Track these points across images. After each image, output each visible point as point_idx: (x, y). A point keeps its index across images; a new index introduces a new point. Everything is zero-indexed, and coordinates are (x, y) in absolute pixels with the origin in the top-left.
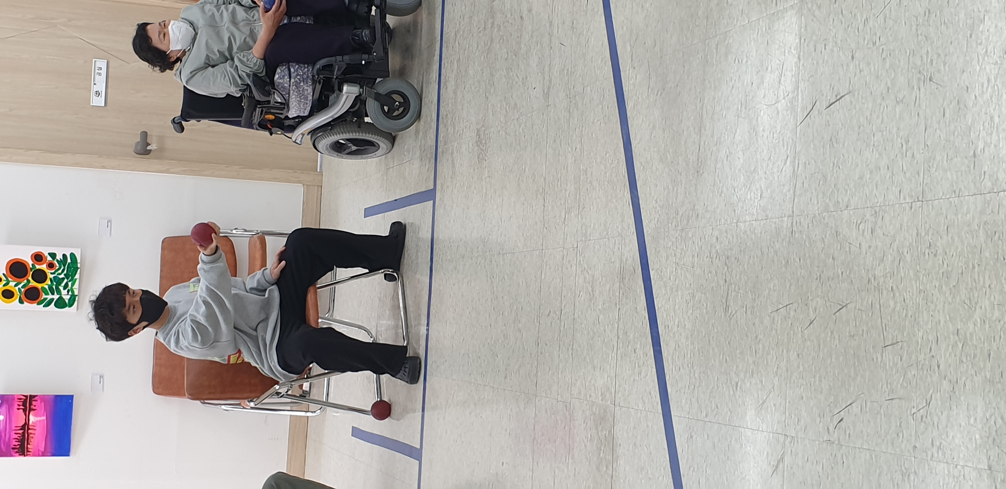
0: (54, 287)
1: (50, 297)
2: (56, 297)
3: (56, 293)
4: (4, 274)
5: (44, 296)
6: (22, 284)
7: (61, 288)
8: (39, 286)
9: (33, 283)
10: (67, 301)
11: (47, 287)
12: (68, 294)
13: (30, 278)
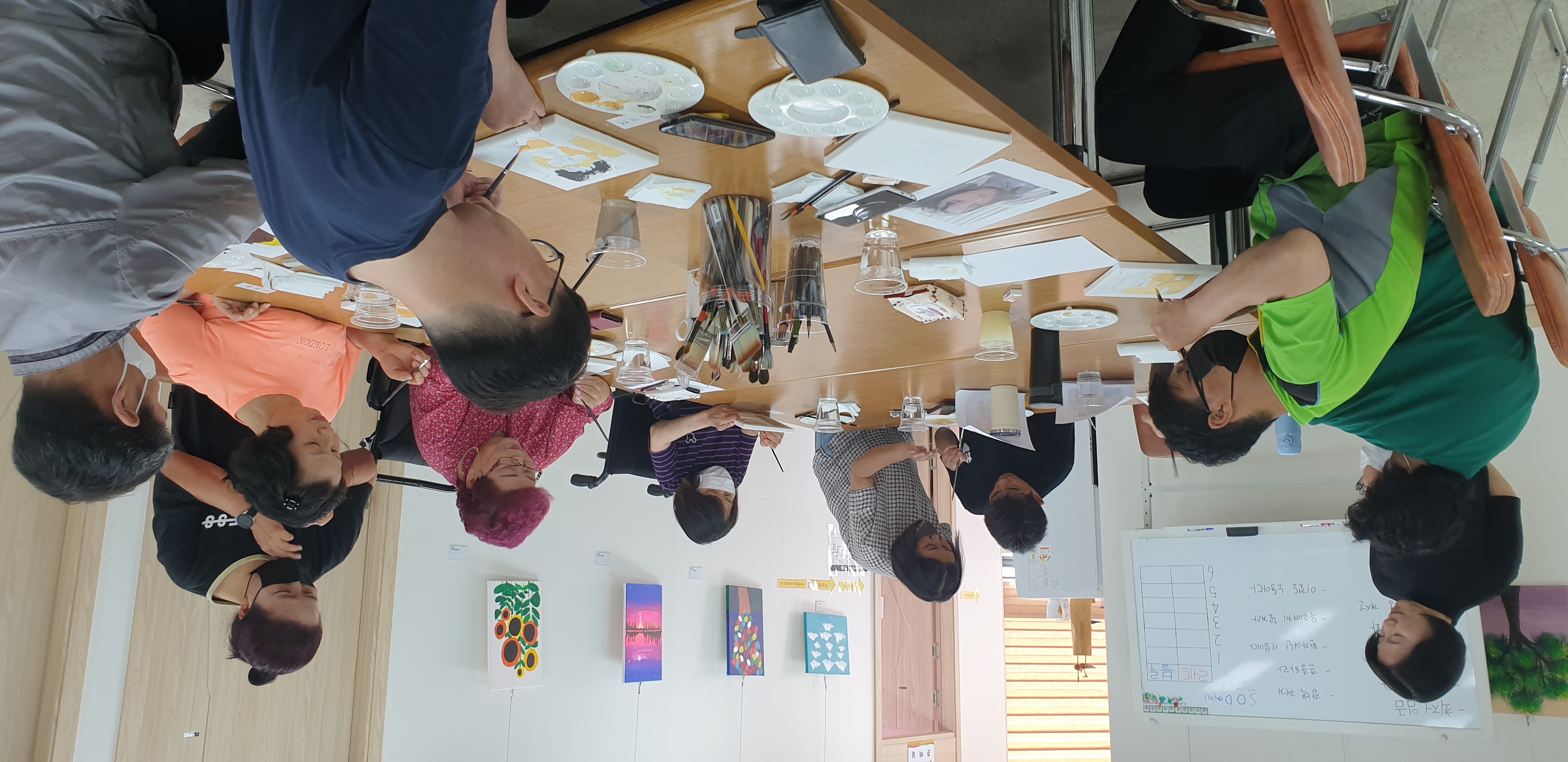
0: (523, 609)
1: (531, 612)
2: (531, 606)
3: (528, 607)
4: (515, 668)
5: (531, 619)
6: (522, 645)
7: (524, 600)
8: (523, 626)
9: (521, 634)
10: (534, 593)
11: (523, 617)
12: (528, 592)
13: (517, 637)
